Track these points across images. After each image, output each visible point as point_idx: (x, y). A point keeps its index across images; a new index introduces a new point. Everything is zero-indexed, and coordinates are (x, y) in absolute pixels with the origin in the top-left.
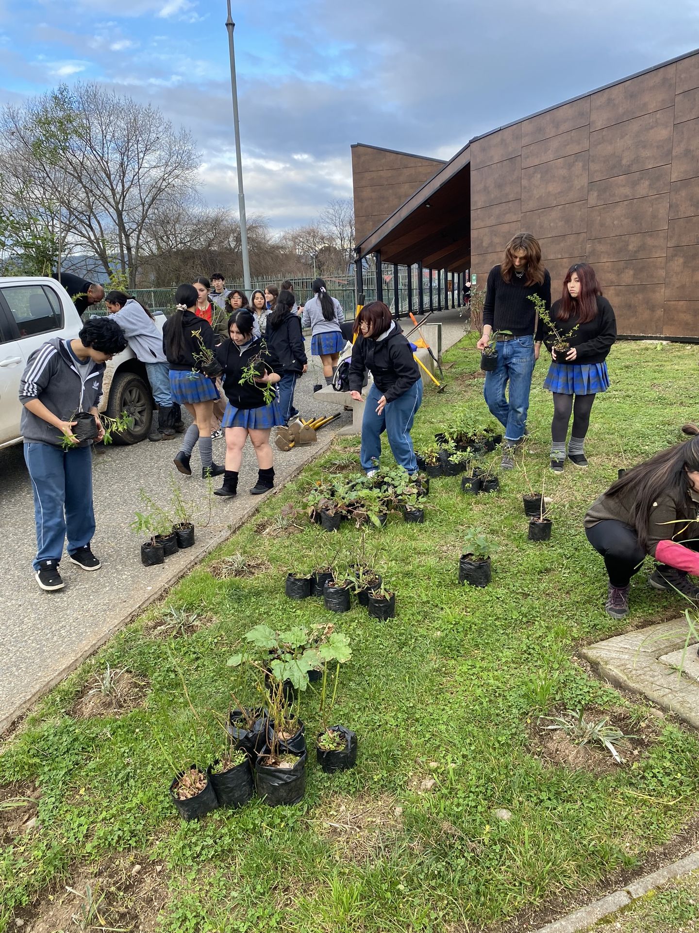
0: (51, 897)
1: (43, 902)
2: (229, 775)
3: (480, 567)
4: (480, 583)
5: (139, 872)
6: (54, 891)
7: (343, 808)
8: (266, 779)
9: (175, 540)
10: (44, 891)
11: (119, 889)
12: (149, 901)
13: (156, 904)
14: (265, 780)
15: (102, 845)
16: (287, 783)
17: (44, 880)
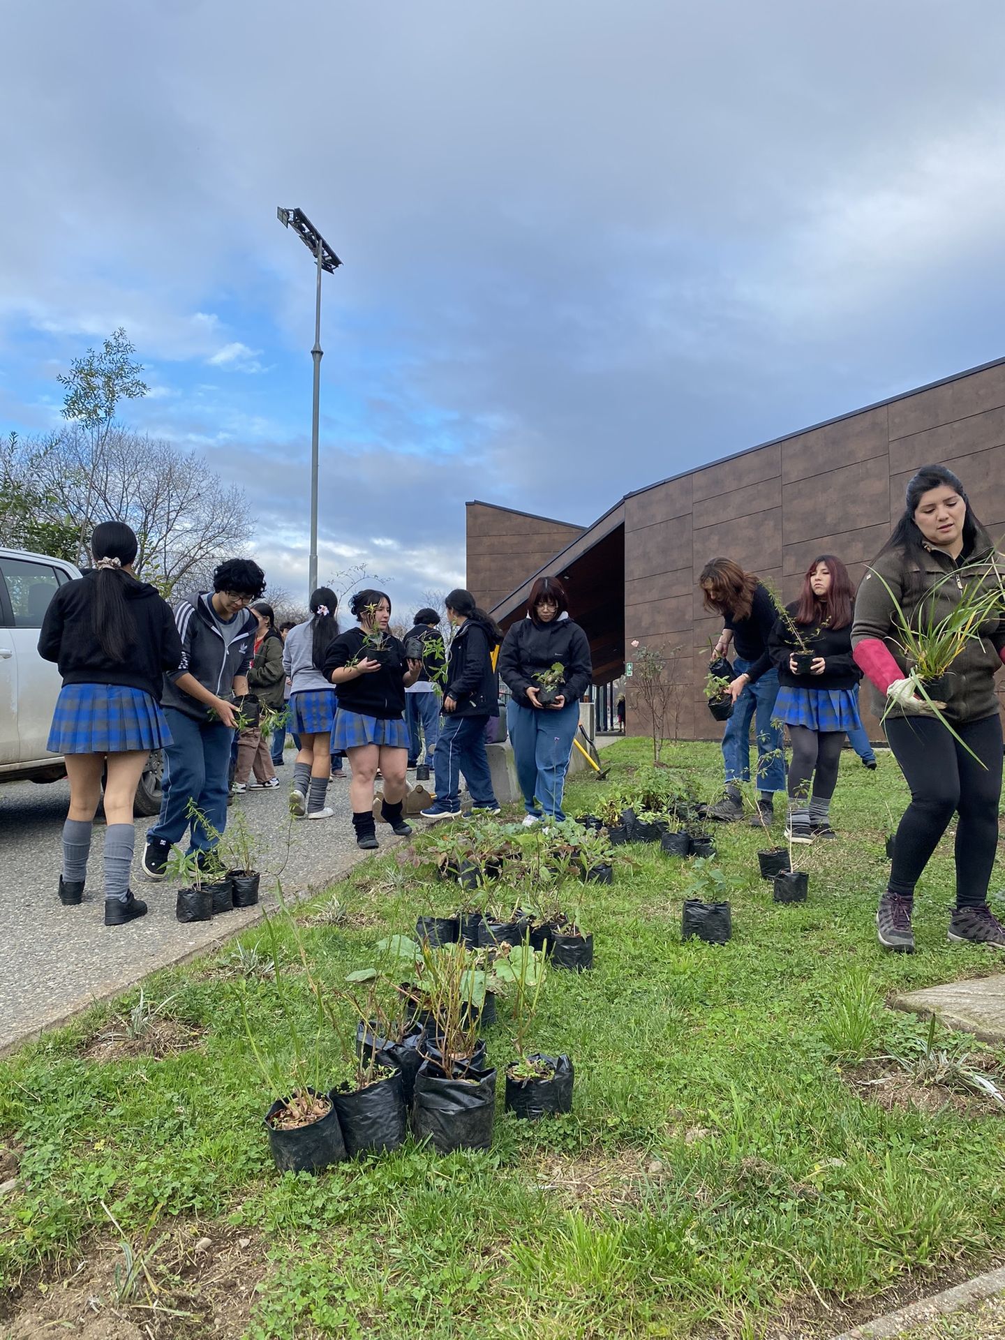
0: (43, 1287)
1: (28, 1293)
2: (370, 1096)
3: (716, 912)
4: (717, 939)
5: (208, 1249)
6: (49, 1279)
7: (557, 1169)
8: (433, 1102)
9: (229, 891)
10: (31, 1275)
11: (172, 1271)
12: (230, 1286)
13: (243, 1288)
14: (430, 1106)
15: (141, 1205)
16: (468, 1111)
17: (33, 1255)
